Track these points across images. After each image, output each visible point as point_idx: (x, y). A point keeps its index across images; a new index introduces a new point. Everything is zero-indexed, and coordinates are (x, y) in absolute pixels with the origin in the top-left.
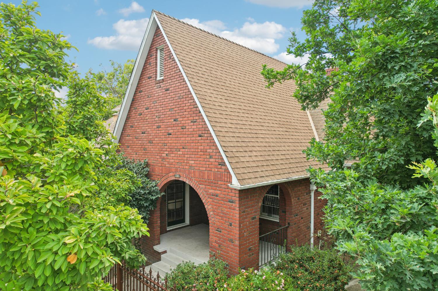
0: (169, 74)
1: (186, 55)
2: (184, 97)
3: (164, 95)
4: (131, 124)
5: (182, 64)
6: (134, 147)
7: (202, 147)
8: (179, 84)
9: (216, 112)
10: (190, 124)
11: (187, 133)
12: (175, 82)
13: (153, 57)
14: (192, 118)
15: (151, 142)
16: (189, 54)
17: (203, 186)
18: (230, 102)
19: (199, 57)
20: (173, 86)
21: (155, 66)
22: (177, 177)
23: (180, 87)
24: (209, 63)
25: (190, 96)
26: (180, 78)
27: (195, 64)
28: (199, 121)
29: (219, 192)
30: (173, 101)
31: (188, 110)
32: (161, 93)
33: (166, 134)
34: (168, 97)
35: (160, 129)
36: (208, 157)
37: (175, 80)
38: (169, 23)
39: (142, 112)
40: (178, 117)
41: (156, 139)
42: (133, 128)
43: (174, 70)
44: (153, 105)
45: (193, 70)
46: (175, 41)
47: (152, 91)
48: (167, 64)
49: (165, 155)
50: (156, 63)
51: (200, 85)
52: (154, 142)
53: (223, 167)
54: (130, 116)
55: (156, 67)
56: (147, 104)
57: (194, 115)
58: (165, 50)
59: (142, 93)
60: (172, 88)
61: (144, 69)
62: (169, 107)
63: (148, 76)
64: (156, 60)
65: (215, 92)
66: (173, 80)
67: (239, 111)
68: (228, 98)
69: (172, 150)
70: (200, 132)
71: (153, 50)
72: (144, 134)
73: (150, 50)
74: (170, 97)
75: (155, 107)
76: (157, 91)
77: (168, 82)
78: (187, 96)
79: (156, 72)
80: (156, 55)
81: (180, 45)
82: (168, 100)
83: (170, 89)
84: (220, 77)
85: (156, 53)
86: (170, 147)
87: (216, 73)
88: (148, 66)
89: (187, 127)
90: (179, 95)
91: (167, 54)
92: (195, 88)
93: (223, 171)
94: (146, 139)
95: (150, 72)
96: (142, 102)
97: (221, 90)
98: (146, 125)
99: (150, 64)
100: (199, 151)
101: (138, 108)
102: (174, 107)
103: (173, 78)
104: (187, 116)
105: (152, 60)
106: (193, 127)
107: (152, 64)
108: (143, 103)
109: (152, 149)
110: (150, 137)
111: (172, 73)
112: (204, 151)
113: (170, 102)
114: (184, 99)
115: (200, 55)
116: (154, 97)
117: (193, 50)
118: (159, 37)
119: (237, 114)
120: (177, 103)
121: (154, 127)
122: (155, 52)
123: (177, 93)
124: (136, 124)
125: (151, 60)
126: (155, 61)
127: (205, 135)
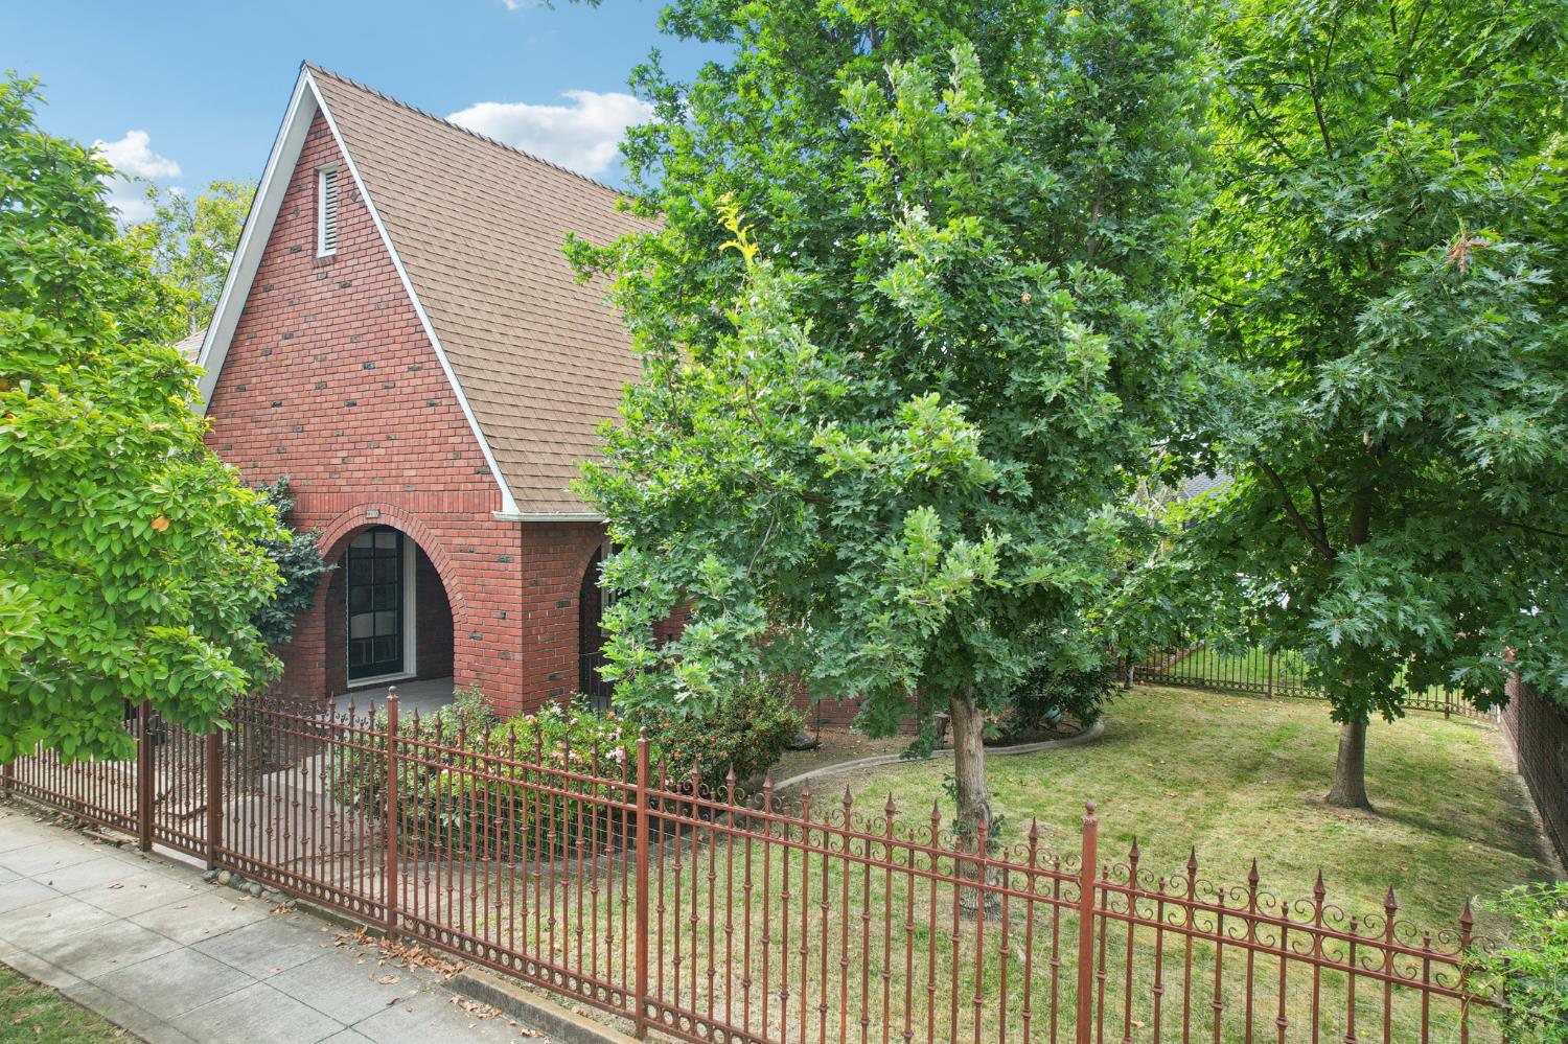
0: (351, 242)
1: (396, 196)
2: (391, 304)
3: (336, 300)
4: (238, 382)
5: (386, 218)
6: (248, 445)
7: (436, 433)
8: (378, 270)
9: (473, 343)
10: (406, 376)
11: (398, 399)
12: (368, 266)
13: (305, 193)
14: (410, 360)
15: (298, 428)
16: (407, 192)
17: (439, 532)
18: (515, 323)
19: (436, 201)
20: (360, 275)
21: (310, 218)
22: (372, 516)
23: (380, 278)
24: (465, 218)
25: (405, 302)
26: (380, 256)
27: (424, 221)
28: (427, 365)
29: (475, 541)
30: (361, 317)
31: (401, 339)
32: (330, 294)
33: (342, 404)
34: (348, 305)
35: (325, 391)
36: (450, 456)
37: (367, 259)
38: (351, 105)
39: (271, 345)
40: (374, 357)
41: (312, 420)
42: (247, 394)
43: (364, 232)
44: (304, 326)
45: (416, 235)
46: (368, 155)
47: (303, 287)
48: (345, 216)
49: (339, 461)
50: (315, 210)
51: (432, 275)
52: (307, 428)
53: (487, 478)
54: (237, 357)
55: (315, 221)
56: (287, 323)
57: (418, 351)
58: (339, 176)
59: (272, 293)
60: (360, 282)
61: (280, 223)
62: (352, 332)
63: (292, 244)
64: (316, 201)
65: (473, 295)
66: (362, 260)
67: (539, 345)
68: (512, 313)
69: (358, 446)
70: (432, 395)
71: (305, 174)
72: (279, 409)
73: (296, 173)
74: (353, 304)
75: (311, 332)
76: (318, 290)
77: (349, 263)
78: (397, 303)
79: (315, 234)
80: (316, 189)
81: (382, 168)
82: (348, 312)
83: (355, 283)
84: (493, 257)
85: (316, 182)
86: (353, 439)
87: (483, 247)
88: (290, 217)
89: (399, 384)
90: (378, 299)
91: (345, 188)
92: (418, 281)
93: (486, 486)
94: (283, 423)
95: (296, 234)
96: (273, 319)
97: (493, 291)
98: (284, 383)
99: (296, 212)
100: (429, 441)
101: (259, 334)
102: (364, 330)
103: (362, 253)
104: (398, 354)
105: (303, 202)
106: (414, 382)
107: (303, 214)
108: (277, 322)
109: (303, 449)
110: (296, 415)
111: (359, 240)
112: (440, 442)
113: (353, 317)
114: (391, 311)
115: (439, 195)
116: (308, 306)
117: (419, 180)
118: (323, 140)
119: (532, 354)
120: (371, 322)
121: (308, 387)
122: (311, 179)
123: (372, 293)
124: (254, 380)
125: (299, 202)
126: (311, 205)
127: (444, 402)
